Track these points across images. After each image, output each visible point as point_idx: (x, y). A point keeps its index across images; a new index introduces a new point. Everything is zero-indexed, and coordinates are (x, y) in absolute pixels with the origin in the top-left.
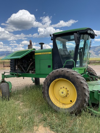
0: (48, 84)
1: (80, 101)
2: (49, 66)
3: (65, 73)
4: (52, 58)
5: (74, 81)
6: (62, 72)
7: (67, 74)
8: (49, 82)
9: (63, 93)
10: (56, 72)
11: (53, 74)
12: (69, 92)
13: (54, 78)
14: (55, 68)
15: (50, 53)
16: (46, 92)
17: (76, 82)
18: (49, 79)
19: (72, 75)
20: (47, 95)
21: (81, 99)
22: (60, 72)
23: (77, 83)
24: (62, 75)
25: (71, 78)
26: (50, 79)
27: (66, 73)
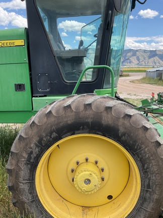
0: (30, 157)
1: (152, 204)
2: (20, 87)
3: (98, 115)
4: (26, 59)
5: (135, 141)
6: (89, 112)
7: (107, 120)
8: (36, 151)
9: (88, 181)
10: (62, 112)
11: (52, 119)
12: (105, 175)
13: (54, 135)
14: (39, 92)
15: (21, 42)
16: (24, 187)
17: (142, 143)
18: (35, 140)
19: (126, 122)
20: (30, 197)
21: (155, 197)
22: (77, 113)
23: (143, 146)
24: (90, 120)
25: (122, 130)
26: (40, 141)
27: (104, 114)
